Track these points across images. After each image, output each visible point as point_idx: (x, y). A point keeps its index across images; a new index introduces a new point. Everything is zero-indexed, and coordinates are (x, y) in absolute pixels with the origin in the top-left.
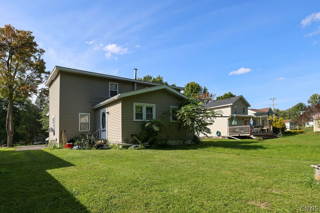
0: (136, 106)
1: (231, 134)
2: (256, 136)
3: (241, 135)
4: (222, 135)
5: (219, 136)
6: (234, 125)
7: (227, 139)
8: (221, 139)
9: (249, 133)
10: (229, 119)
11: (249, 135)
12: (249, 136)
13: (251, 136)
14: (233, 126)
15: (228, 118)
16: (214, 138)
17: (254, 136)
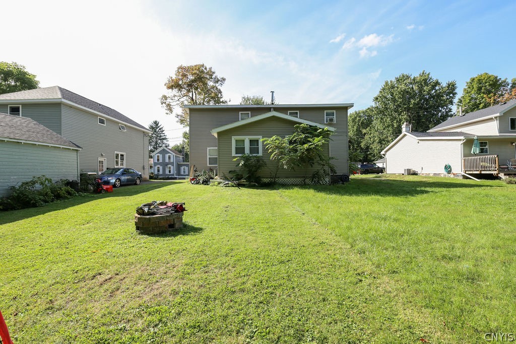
0: (236, 140)
1: (468, 171)
2: (508, 175)
3: (483, 172)
4: (454, 171)
5: (449, 172)
6: (475, 155)
7: (461, 178)
8: (452, 179)
9: (496, 169)
10: (464, 143)
11: (496, 172)
12: (497, 174)
13: (500, 175)
14: (471, 155)
15: (462, 142)
16: (442, 176)
17: (505, 175)
